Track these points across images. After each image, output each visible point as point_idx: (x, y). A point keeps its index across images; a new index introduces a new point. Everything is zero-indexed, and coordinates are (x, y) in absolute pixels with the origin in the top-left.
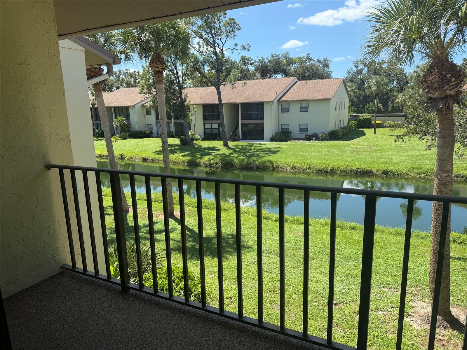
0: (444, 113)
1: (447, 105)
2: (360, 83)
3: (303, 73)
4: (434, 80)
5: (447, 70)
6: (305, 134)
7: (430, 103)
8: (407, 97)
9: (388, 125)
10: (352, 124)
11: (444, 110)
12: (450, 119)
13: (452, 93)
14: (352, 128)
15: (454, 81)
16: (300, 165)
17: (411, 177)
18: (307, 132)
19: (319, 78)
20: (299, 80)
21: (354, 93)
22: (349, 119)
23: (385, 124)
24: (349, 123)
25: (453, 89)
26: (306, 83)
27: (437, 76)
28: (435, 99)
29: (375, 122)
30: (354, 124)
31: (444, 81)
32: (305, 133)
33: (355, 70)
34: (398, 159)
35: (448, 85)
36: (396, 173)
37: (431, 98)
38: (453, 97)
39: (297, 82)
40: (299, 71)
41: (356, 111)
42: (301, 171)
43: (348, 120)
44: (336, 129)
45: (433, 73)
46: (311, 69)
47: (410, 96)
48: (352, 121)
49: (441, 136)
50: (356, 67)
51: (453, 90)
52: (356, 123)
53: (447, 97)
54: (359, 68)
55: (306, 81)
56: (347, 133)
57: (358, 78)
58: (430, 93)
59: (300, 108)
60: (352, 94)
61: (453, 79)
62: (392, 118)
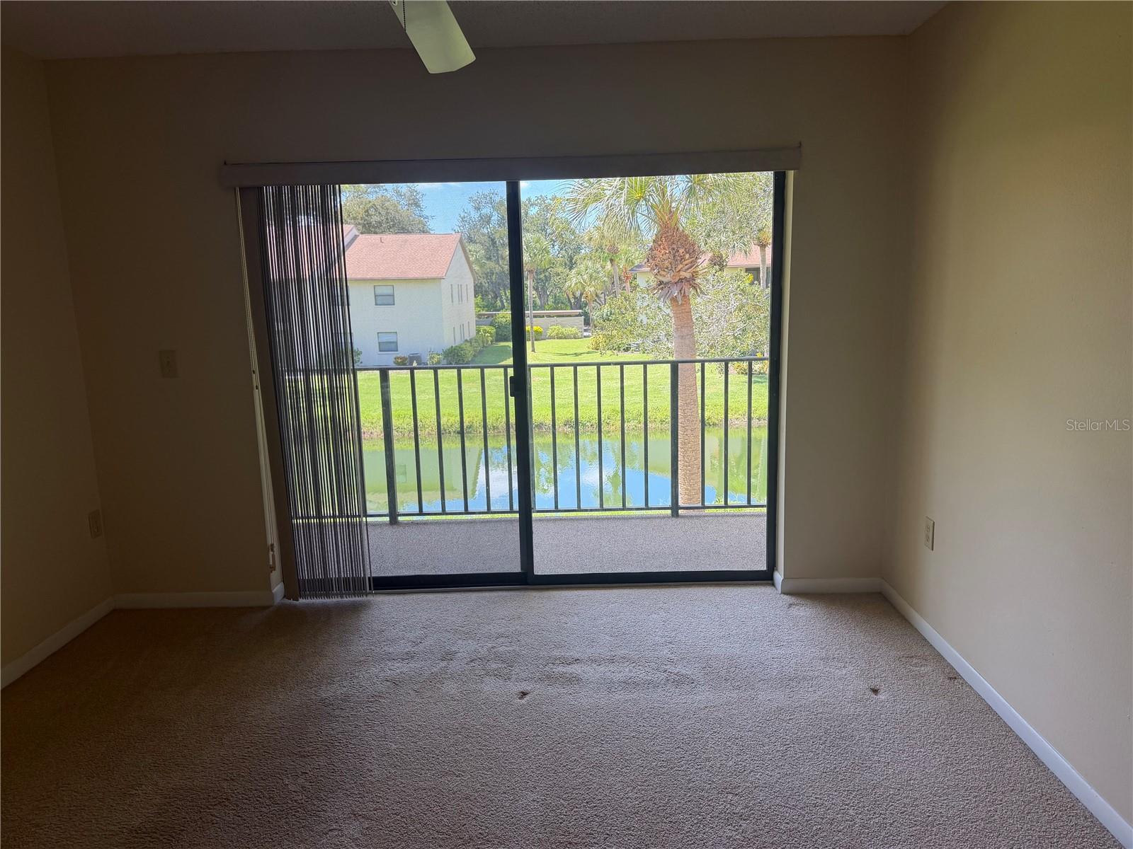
0: (680, 303)
1: (683, 292)
2: (488, 245)
3: (367, 216)
4: (665, 257)
5: (679, 243)
6: (395, 356)
7: (662, 289)
8: (585, 277)
9: (553, 334)
10: (485, 333)
11: (680, 299)
12: (687, 312)
13: (687, 275)
14: (487, 341)
15: (688, 259)
16: (401, 421)
17: (614, 427)
18: (397, 351)
19: (404, 230)
20: (362, 233)
21: (482, 266)
22: (478, 324)
23: (549, 332)
24: (478, 331)
25: (688, 269)
26: (378, 241)
27: (667, 252)
28: (667, 283)
29: (532, 327)
30: (490, 333)
31: (677, 259)
32: (394, 354)
33: (475, 215)
34: (587, 397)
35: (681, 263)
36: (588, 424)
37: (661, 283)
38: (689, 281)
39: (356, 237)
40: (357, 212)
41: (487, 306)
42: (406, 435)
43: (476, 325)
44: (457, 345)
45: (661, 247)
46: (383, 208)
47: (591, 276)
48: (485, 327)
49: (679, 336)
50: (478, 209)
51: (688, 271)
52: (492, 332)
53: (681, 280)
54: (482, 212)
55: (378, 237)
56: (481, 352)
57: (483, 235)
58: (661, 275)
59: (375, 296)
60: (476, 268)
61: (687, 256)
62: (560, 319)
